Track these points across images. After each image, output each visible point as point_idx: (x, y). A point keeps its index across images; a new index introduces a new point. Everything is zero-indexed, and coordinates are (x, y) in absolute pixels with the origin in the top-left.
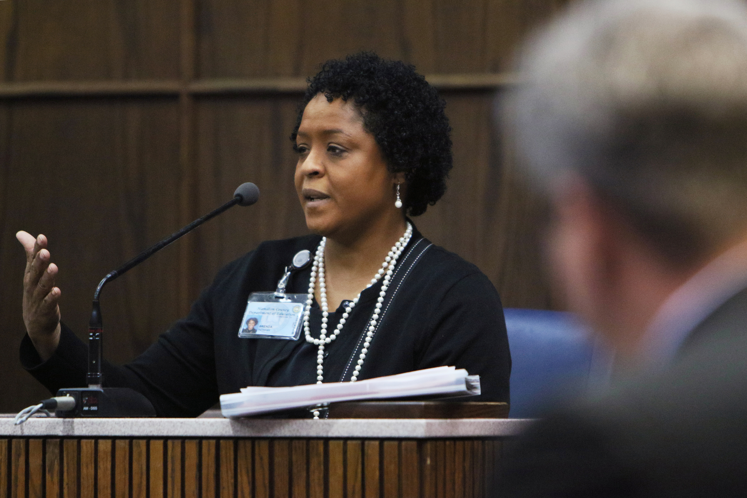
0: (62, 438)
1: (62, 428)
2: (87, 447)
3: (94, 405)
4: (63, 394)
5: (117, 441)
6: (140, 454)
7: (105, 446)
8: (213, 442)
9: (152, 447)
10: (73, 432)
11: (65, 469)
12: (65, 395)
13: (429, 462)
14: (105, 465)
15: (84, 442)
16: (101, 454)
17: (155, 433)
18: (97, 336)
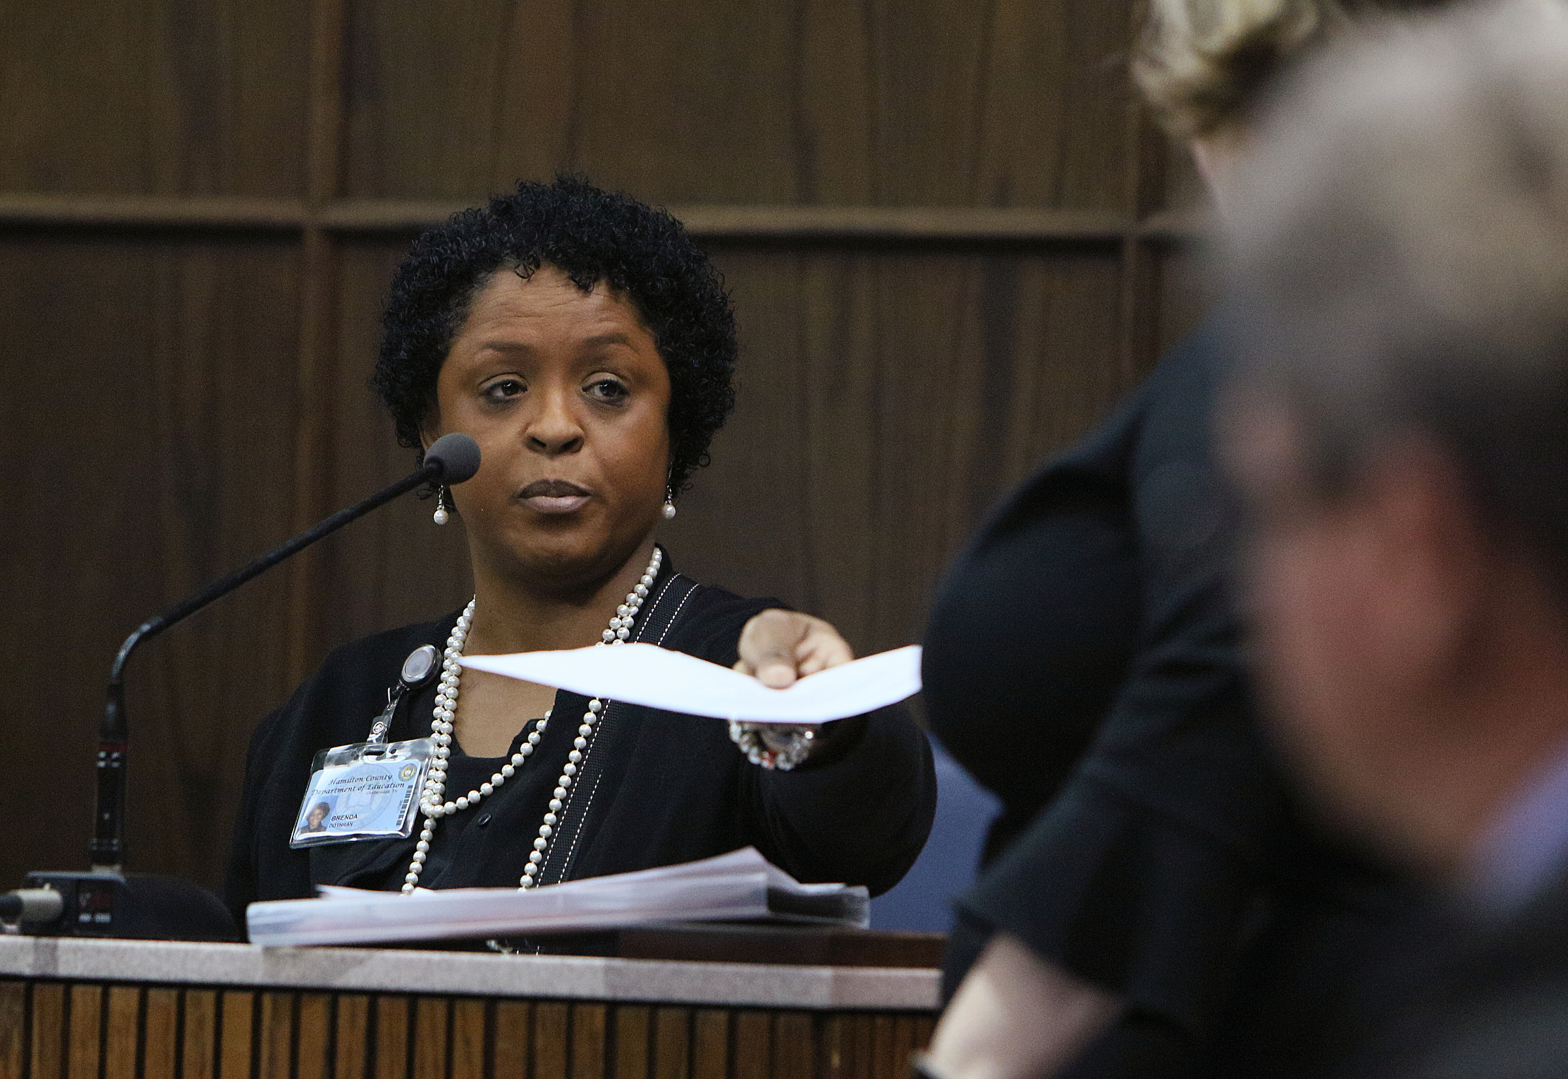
0: (31, 982)
1: (30, 959)
2: (84, 1003)
3: (103, 911)
4: (34, 884)
5: (153, 993)
6: (200, 1022)
7: (123, 1003)
8: (363, 1001)
9: (226, 1007)
10: (56, 968)
11: (35, 1049)
12: (41, 886)
13: (836, 1060)
14: (123, 1045)
15: (77, 990)
16: (115, 1020)
17: (236, 978)
18: (116, 760)
